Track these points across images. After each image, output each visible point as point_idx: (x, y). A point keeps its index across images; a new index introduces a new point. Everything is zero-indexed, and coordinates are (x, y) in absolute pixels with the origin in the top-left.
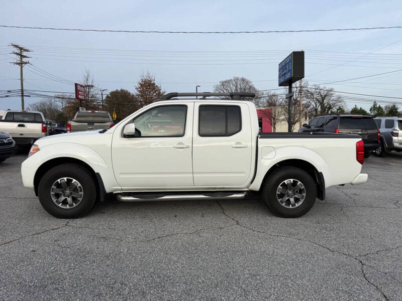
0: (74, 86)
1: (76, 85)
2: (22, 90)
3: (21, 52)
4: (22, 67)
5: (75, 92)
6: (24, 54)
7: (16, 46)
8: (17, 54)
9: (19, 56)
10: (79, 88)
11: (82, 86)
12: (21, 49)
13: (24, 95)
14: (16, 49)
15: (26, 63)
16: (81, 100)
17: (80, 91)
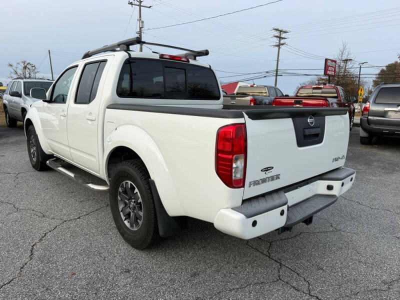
0: (324, 62)
1: (326, 60)
2: (277, 70)
3: (280, 35)
4: (279, 48)
5: (324, 68)
6: (283, 36)
7: (277, 30)
8: (277, 37)
9: (278, 39)
10: (329, 63)
11: (332, 61)
12: (281, 31)
13: (278, 74)
14: (276, 32)
15: (283, 44)
16: (330, 76)
17: (330, 66)
